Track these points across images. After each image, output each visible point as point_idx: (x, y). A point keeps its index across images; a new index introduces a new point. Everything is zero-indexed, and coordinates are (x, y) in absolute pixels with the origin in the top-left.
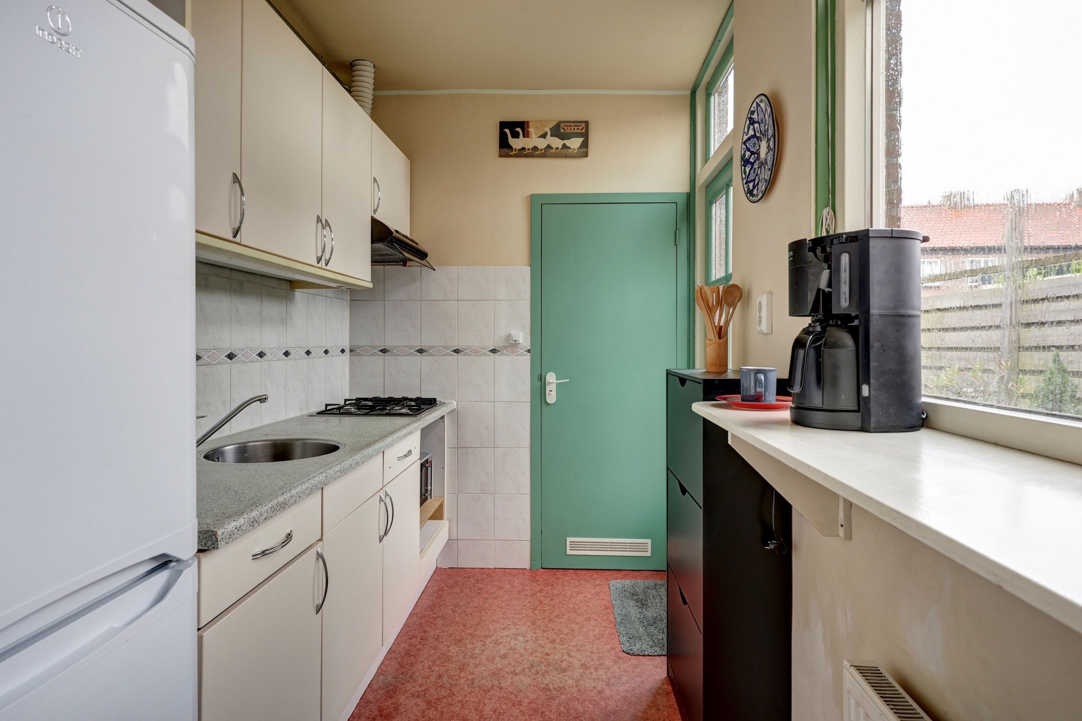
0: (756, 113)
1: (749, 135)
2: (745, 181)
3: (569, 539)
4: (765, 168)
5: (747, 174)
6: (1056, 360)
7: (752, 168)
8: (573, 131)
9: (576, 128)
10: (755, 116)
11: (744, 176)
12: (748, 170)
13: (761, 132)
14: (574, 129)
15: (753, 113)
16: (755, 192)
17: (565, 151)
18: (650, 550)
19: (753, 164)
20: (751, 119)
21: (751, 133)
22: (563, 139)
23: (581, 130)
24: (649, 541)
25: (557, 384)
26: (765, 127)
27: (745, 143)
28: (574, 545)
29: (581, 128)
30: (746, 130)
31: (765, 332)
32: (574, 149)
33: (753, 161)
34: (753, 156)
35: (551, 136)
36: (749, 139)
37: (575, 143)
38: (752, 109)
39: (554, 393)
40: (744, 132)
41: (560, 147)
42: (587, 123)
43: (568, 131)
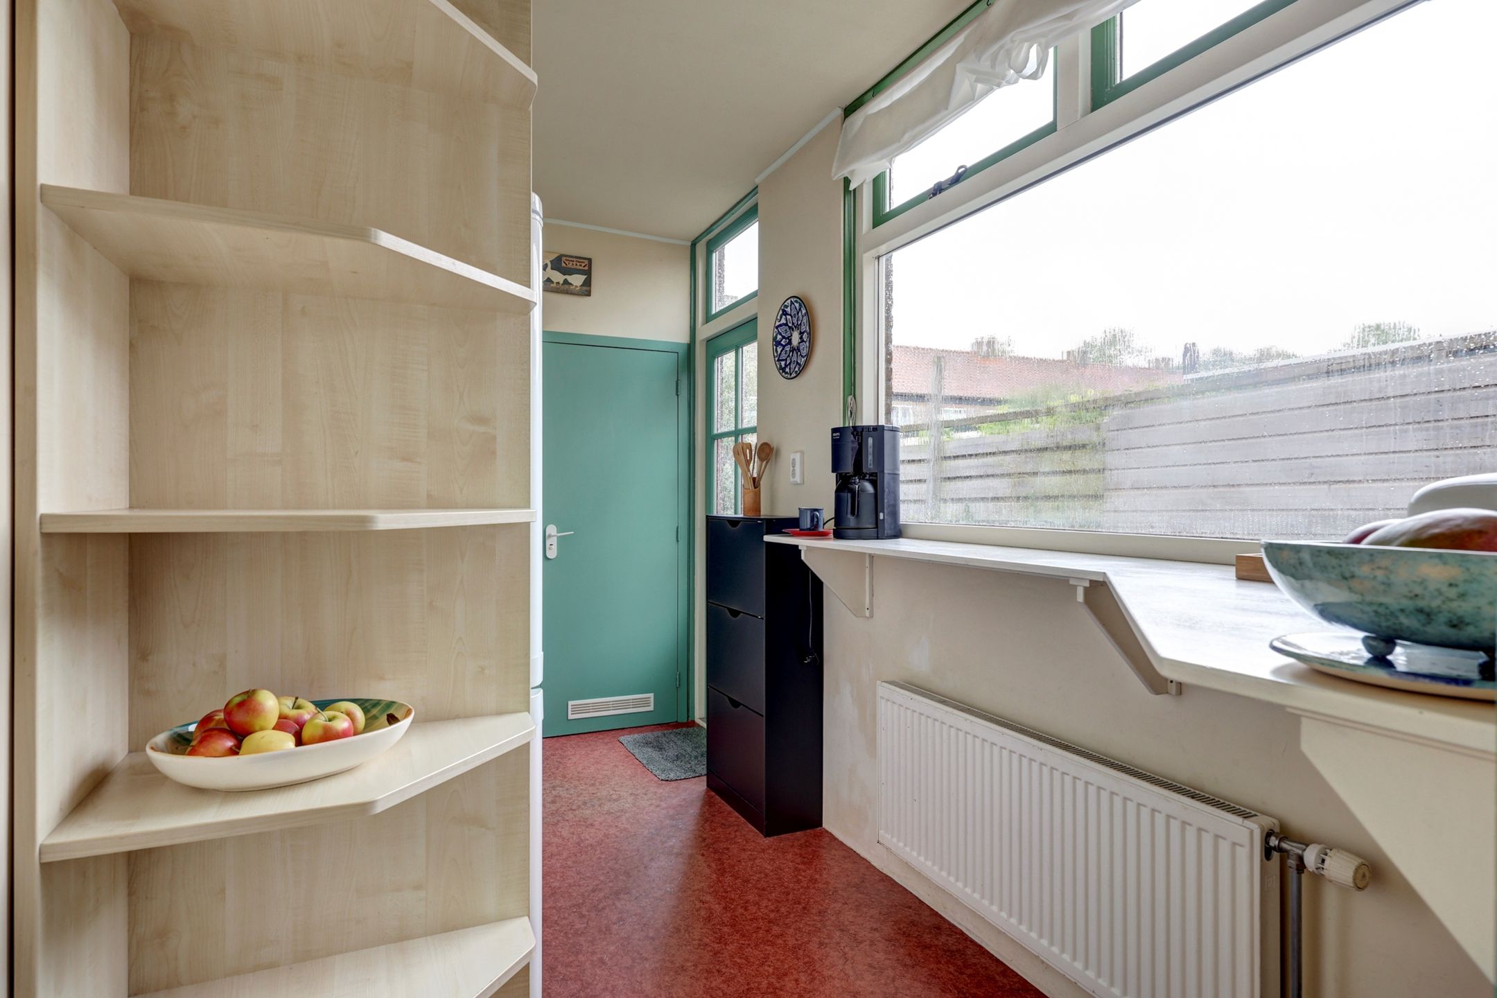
0: (789, 308)
1: (781, 322)
2: (776, 359)
3: (570, 703)
4: (797, 354)
5: (779, 353)
6: (967, 511)
7: (783, 349)
8: (574, 267)
9: (578, 264)
10: (788, 310)
11: (775, 354)
12: (779, 350)
13: (793, 324)
14: (576, 265)
15: (787, 307)
16: (787, 370)
17: (566, 286)
18: (652, 704)
19: (784, 346)
20: (784, 311)
21: (783, 321)
22: (565, 275)
23: (584, 267)
24: (651, 695)
25: (558, 537)
26: (797, 321)
27: (777, 328)
28: (577, 709)
29: (583, 265)
30: (779, 318)
31: (799, 482)
32: (576, 286)
33: (784, 344)
34: (784, 340)
35: (552, 269)
36: (780, 325)
37: (577, 280)
38: (786, 304)
39: (555, 547)
40: (777, 319)
41: (561, 282)
42: (590, 260)
43: (570, 266)
